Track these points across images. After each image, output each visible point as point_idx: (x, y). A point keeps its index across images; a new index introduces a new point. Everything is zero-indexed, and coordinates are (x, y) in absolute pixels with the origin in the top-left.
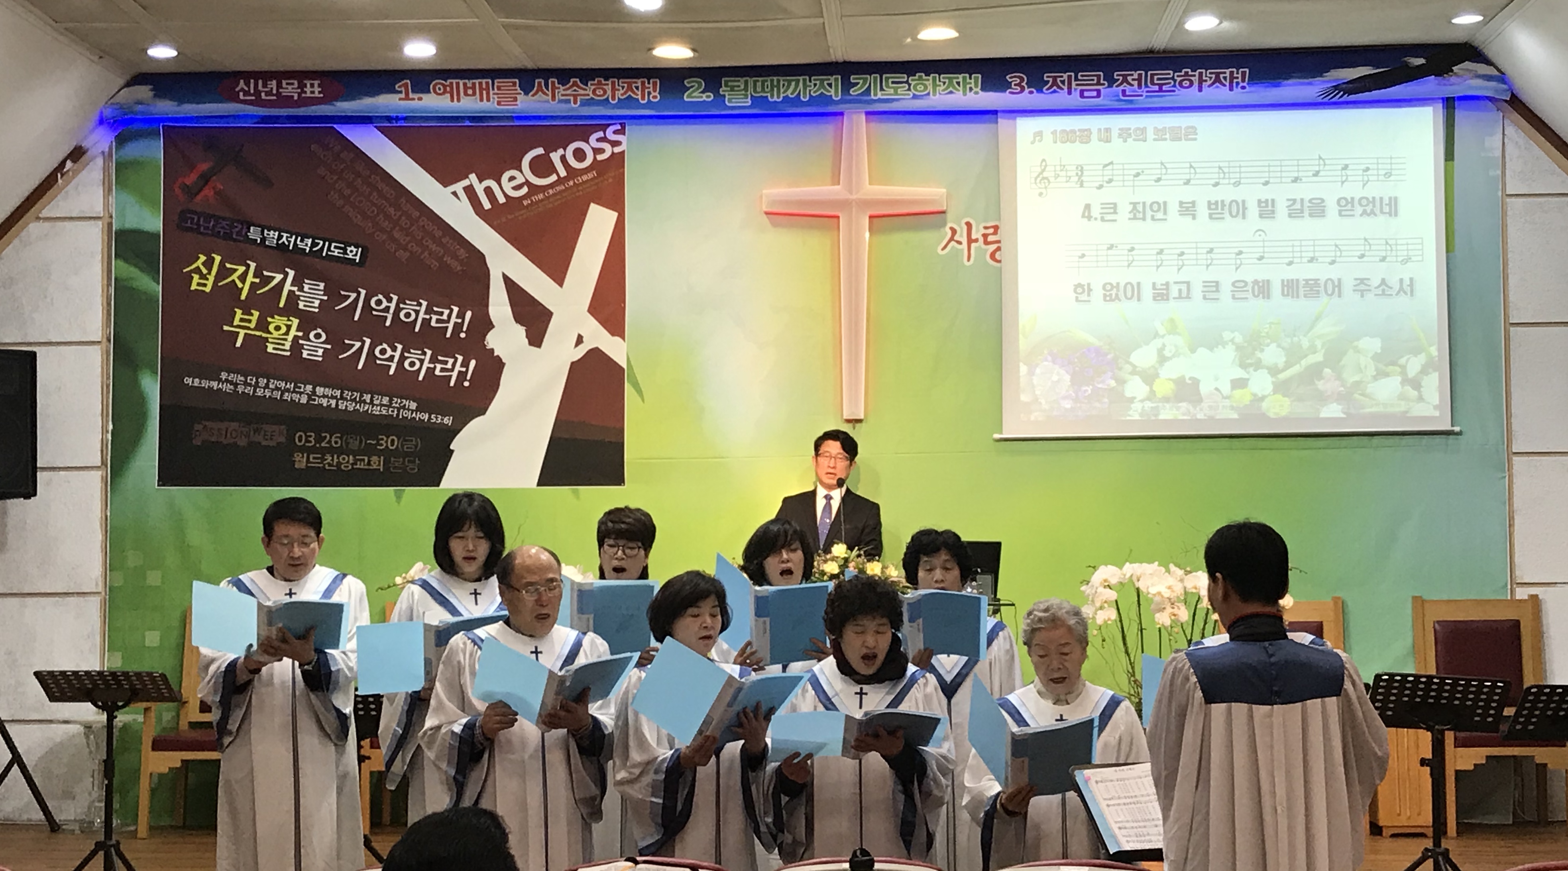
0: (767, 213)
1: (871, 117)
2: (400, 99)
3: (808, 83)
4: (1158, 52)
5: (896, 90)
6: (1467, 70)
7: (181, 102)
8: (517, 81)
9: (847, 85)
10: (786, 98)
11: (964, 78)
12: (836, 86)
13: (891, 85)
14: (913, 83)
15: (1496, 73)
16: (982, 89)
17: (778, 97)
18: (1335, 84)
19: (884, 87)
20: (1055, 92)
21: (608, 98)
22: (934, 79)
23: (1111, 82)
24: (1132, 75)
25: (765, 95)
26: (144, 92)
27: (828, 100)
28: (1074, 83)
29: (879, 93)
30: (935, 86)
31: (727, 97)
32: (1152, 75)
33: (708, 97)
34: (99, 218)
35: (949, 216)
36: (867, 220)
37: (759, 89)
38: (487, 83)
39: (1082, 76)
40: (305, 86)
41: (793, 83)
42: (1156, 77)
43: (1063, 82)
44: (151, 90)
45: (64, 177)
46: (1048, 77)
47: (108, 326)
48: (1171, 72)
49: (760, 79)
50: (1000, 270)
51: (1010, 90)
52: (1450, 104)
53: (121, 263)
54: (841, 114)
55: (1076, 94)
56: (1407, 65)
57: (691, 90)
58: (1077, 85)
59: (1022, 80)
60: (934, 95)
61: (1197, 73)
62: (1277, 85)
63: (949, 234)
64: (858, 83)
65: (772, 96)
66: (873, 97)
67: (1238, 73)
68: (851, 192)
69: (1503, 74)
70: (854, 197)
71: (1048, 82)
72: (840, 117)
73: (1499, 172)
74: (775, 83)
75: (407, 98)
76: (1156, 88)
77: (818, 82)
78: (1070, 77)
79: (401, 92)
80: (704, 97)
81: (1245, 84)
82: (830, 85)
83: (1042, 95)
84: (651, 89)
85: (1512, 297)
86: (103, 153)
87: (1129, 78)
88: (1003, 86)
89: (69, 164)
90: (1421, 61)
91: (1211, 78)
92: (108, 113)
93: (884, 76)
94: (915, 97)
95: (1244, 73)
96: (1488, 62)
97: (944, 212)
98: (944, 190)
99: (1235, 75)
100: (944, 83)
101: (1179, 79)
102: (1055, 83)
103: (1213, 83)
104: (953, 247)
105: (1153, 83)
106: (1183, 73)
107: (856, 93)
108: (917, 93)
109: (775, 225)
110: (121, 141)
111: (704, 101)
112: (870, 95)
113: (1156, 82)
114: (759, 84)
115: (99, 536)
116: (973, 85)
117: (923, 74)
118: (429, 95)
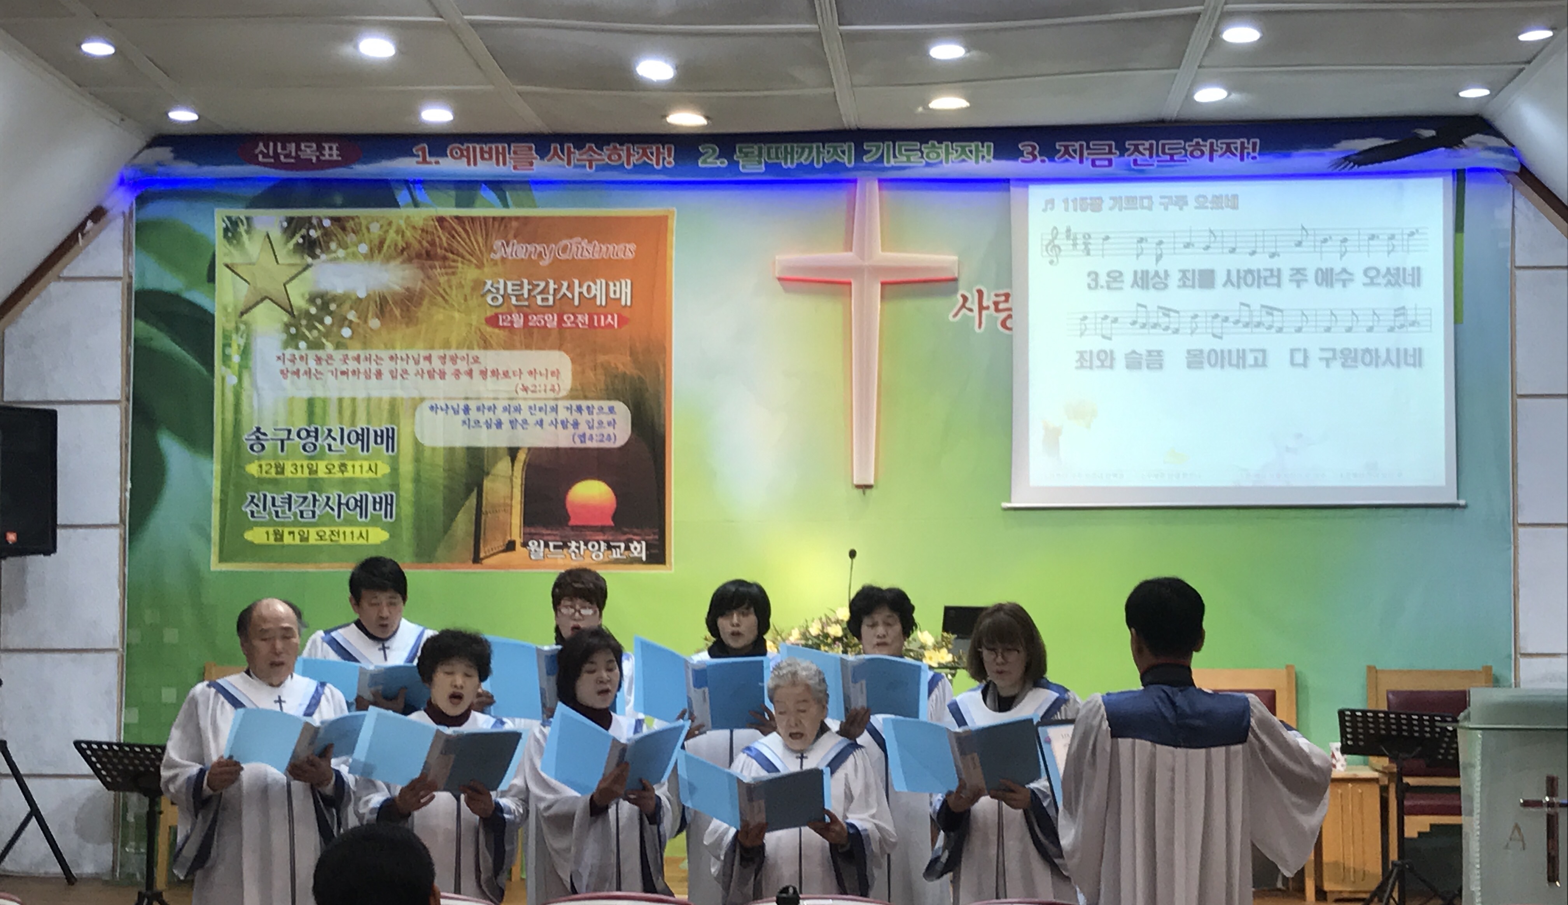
0: (780, 279)
1: (885, 184)
2: (418, 163)
3: (821, 149)
4: (1171, 121)
5: (908, 157)
6: (1479, 143)
7: (200, 165)
8: (534, 147)
9: (860, 153)
10: (800, 165)
11: (977, 147)
12: (850, 151)
13: (903, 152)
14: (925, 151)
15: (1506, 145)
16: (994, 157)
17: (792, 162)
18: (1343, 155)
19: (897, 155)
20: (1067, 160)
21: (623, 164)
22: (947, 146)
23: (1123, 150)
24: (1143, 144)
25: (778, 161)
26: (164, 153)
27: (843, 167)
28: (1085, 153)
29: (892, 160)
30: (947, 153)
31: (741, 163)
32: (1164, 145)
33: (723, 163)
34: (119, 278)
35: (961, 283)
36: (879, 286)
37: (773, 155)
38: (504, 148)
39: (1094, 145)
40: (324, 148)
41: (807, 151)
42: (1167, 147)
43: (1075, 151)
44: (172, 151)
45: (85, 238)
46: (1060, 146)
47: (128, 384)
48: (1182, 142)
49: (774, 145)
50: (1011, 337)
51: (1021, 159)
52: (1460, 176)
53: (141, 324)
54: (854, 181)
55: (1087, 163)
56: (1417, 138)
57: (706, 156)
58: (1088, 154)
59: (1034, 148)
60: (947, 162)
61: (1208, 144)
62: (1288, 156)
63: (961, 300)
64: (869, 151)
65: (786, 163)
66: (886, 164)
67: (1248, 143)
68: (862, 258)
69: (1513, 146)
70: (866, 263)
71: (1059, 151)
72: (853, 184)
73: (1509, 244)
74: (789, 150)
75: (425, 161)
76: (1168, 157)
77: (831, 150)
78: (1081, 146)
79: (418, 156)
80: (718, 163)
81: (1256, 154)
82: (843, 152)
83: (1053, 164)
84: (666, 156)
85: (1519, 369)
86: (124, 213)
87: (1141, 148)
88: (1015, 154)
89: (90, 224)
90: (1432, 133)
91: (1222, 148)
92: (128, 174)
93: (897, 144)
94: (928, 165)
95: (1254, 144)
96: (1498, 134)
97: (955, 280)
98: (955, 258)
99: (1246, 145)
100: (957, 151)
101: (1189, 149)
102: (1067, 152)
103: (1225, 152)
104: (965, 314)
105: (1164, 152)
106: (1194, 143)
107: (870, 160)
108: (930, 161)
109: (786, 290)
110: (141, 201)
111: (719, 168)
112: (883, 162)
113: (1167, 151)
114: (773, 151)
115: (117, 593)
116: (985, 154)
117: (936, 143)
118: (445, 158)
